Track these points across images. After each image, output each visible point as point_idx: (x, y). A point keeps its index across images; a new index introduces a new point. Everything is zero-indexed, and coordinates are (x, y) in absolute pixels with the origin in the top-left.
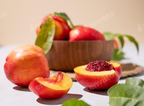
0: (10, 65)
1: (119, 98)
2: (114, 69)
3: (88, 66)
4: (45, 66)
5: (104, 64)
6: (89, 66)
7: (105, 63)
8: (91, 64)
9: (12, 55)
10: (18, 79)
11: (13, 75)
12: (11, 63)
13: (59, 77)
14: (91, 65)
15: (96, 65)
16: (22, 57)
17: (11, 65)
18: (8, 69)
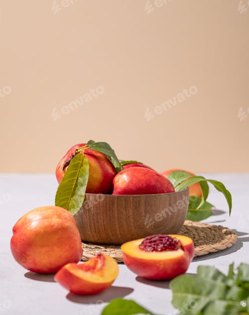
0: (21, 240)
1: (184, 295)
2: (182, 248)
3: (143, 243)
4: (76, 241)
5: (168, 240)
6: (145, 242)
7: (170, 238)
8: (147, 239)
9: (23, 224)
10: (34, 262)
11: (26, 256)
12: (23, 237)
13: (99, 261)
14: (148, 241)
15: (155, 241)
16: (41, 228)
17: (23, 240)
18: (18, 246)
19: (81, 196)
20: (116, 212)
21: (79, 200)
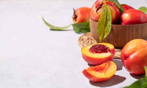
6: (92, 49)
15: (97, 48)
19: (110, 26)
20: (127, 33)
21: (109, 28)
